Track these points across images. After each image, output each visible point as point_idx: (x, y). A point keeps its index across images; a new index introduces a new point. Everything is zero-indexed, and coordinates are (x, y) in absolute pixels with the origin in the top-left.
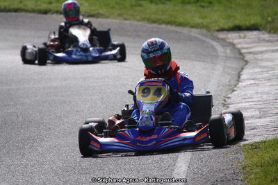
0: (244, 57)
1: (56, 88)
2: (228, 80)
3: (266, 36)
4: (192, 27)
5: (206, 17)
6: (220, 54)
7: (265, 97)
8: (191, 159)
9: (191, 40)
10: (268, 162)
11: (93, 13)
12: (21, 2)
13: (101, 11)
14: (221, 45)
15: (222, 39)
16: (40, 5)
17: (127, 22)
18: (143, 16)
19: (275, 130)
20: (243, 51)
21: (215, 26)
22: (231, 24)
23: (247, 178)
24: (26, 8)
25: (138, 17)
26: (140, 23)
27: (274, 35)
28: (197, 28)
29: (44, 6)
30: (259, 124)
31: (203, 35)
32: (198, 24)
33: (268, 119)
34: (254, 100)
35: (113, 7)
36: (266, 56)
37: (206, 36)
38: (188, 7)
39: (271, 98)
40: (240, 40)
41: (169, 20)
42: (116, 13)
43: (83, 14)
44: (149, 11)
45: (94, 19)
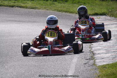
3: (109, 18)
8: (75, 72)
10: (110, 74)
11: (33, 7)
12: (2, 2)
13: (36, 6)
16: (10, 3)
17: (48, 11)
18: (55, 9)
19: (113, 59)
22: (93, 13)
24: (4, 5)
25: (53, 9)
26: (54, 11)
27: (112, 17)
29: (12, 4)
30: (105, 56)
33: (110, 54)
34: (103, 45)
35: (42, 5)
36: (108, 26)
38: (75, 5)
39: (111, 45)
40: (97, 20)
41: (66, 10)
42: (43, 7)
43: (29, 7)
44: (57, 6)
45: (34, 10)
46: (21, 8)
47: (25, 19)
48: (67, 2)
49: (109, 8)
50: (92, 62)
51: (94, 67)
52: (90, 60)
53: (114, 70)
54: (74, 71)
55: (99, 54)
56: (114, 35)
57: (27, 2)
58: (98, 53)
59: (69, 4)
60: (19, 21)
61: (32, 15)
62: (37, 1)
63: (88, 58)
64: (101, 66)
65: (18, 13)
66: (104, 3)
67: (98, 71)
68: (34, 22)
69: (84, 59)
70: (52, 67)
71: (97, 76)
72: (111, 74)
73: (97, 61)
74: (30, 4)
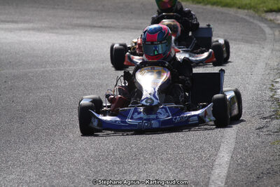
1: (92, 70)
2: (276, 64)
4: (239, 8)
6: (267, 36)
8: (235, 149)
9: (237, 22)
14: (269, 27)
15: (271, 20)
21: (263, 7)
28: (244, 9)
31: (250, 16)
32: (246, 5)
37: (254, 17)
47: (115, 21)
50: (276, 123)
52: (272, 119)
54: (233, 146)
60: (101, 27)
61: (132, 13)
63: (267, 114)
65: (100, 7)
69: (257, 117)
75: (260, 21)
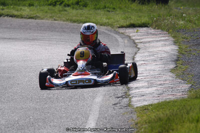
0: (137, 45)
1: (5, 67)
3: (152, 31)
4: (101, 25)
5: (111, 18)
6: (120, 43)
7: (152, 73)
8: (99, 118)
10: (154, 120)
11: (32, 16)
13: (38, 15)
14: (121, 37)
15: (122, 33)
17: (56, 22)
18: (67, 18)
19: (158, 97)
20: (136, 41)
21: (117, 24)
22: (128, 23)
23: (139, 132)
25: (64, 18)
26: (65, 22)
27: (158, 30)
28: (105, 26)
30: (147, 92)
31: (108, 30)
32: (105, 23)
33: (154, 89)
34: (144, 75)
35: (47, 12)
36: (152, 44)
37: (111, 31)
38: (99, 11)
39: (156, 74)
40: (134, 34)
41: (85, 20)
42: (48, 16)
43: (26, 16)
44: (71, 14)
45: (33, 20)
46: (14, 18)
47: (19, 34)
48: (86, 7)
49: (153, 15)
50: (125, 100)
51: (130, 109)
52: (123, 98)
53: (161, 113)
54: (97, 116)
55: (136, 88)
56: (161, 58)
57: (23, 8)
58: (136, 86)
59: (89, 10)
60: (10, 39)
61: (30, 29)
62: (39, 7)
63: (120, 95)
64: (140, 107)
65: (9, 26)
66: (145, 8)
67: (135, 116)
68: (34, 39)
69: (113, 97)
70: (63, 110)
71: (134, 124)
72: (156, 120)
73: (134, 99)
74: (26, 11)
75: (115, 33)
